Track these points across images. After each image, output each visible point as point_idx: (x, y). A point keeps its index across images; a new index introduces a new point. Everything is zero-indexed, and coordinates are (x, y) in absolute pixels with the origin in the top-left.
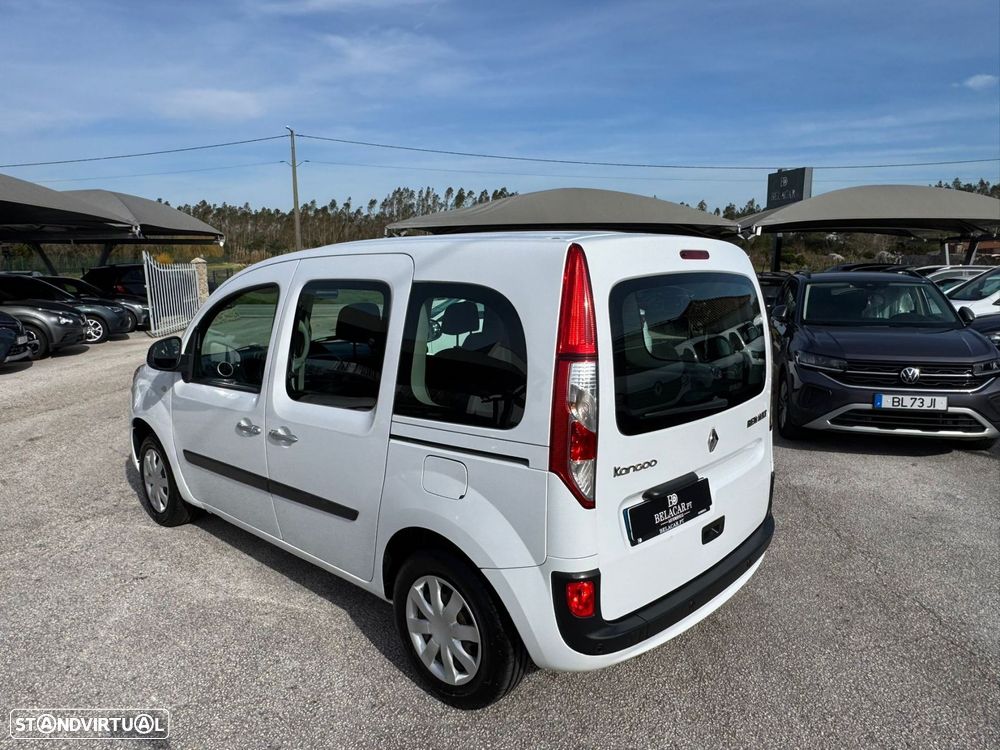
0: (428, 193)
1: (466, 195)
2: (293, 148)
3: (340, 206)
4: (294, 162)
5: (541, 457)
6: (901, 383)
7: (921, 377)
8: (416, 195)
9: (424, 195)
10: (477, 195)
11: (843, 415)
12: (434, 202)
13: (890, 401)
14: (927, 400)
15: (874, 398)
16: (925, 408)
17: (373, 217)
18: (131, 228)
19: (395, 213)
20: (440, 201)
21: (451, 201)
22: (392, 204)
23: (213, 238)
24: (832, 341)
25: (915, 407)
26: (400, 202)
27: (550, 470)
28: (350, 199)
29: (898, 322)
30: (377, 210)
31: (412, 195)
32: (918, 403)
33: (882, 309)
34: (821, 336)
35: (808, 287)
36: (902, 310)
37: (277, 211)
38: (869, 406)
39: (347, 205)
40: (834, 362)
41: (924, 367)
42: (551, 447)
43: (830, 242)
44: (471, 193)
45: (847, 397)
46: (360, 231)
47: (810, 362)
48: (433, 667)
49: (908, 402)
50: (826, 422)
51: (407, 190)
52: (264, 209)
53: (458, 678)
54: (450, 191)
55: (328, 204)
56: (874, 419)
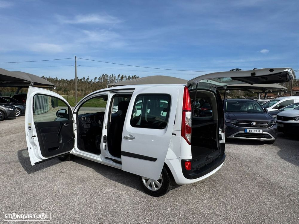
0: (113, 76)
1: (124, 77)
2: (76, 61)
3: (86, 79)
4: (76, 65)
5: (179, 133)
6: (251, 126)
7: (256, 125)
8: (109, 76)
9: (111, 77)
10: (127, 77)
11: (237, 134)
12: (114, 79)
13: (249, 131)
14: (258, 130)
15: (245, 130)
16: (257, 132)
17: (96, 82)
18: (31, 83)
19: (102, 81)
20: (116, 78)
21: (119, 78)
22: (102, 79)
23: (52, 87)
24: (234, 116)
25: (255, 132)
26: (104, 78)
27: (181, 136)
28: (89, 77)
29: (249, 111)
30: (97, 80)
31: (108, 76)
32: (255, 131)
33: (245, 108)
34: (231, 115)
35: (227, 102)
36: (250, 109)
37: (67, 80)
38: (244, 132)
39: (88, 79)
40: (234, 121)
41: (257, 122)
42: (182, 131)
43: (227, 93)
44: (125, 76)
45: (238, 130)
46: (92, 86)
47: (228, 121)
48: (149, 187)
49: (253, 131)
50: (233, 136)
51: (106, 75)
52: (62, 79)
53: (156, 189)
54: (119, 75)
55: (82, 78)
56: (245, 135)
